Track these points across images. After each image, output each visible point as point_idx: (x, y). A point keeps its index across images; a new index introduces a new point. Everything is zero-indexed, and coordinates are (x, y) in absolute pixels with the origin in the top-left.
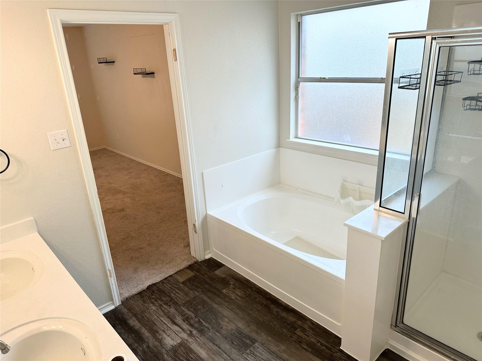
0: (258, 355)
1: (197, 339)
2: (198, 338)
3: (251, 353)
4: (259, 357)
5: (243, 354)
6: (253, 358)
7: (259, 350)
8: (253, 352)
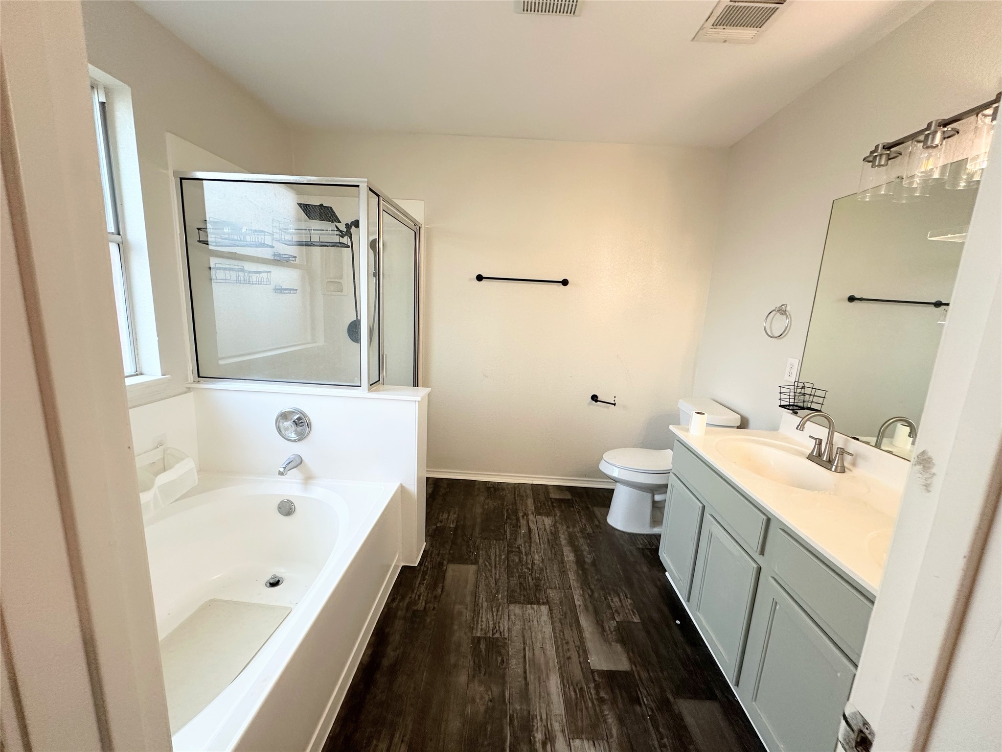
0: (492, 623)
1: (544, 717)
2: (541, 718)
3: (497, 632)
4: (493, 620)
5: (506, 639)
6: (501, 625)
7: (483, 627)
8: (493, 630)
